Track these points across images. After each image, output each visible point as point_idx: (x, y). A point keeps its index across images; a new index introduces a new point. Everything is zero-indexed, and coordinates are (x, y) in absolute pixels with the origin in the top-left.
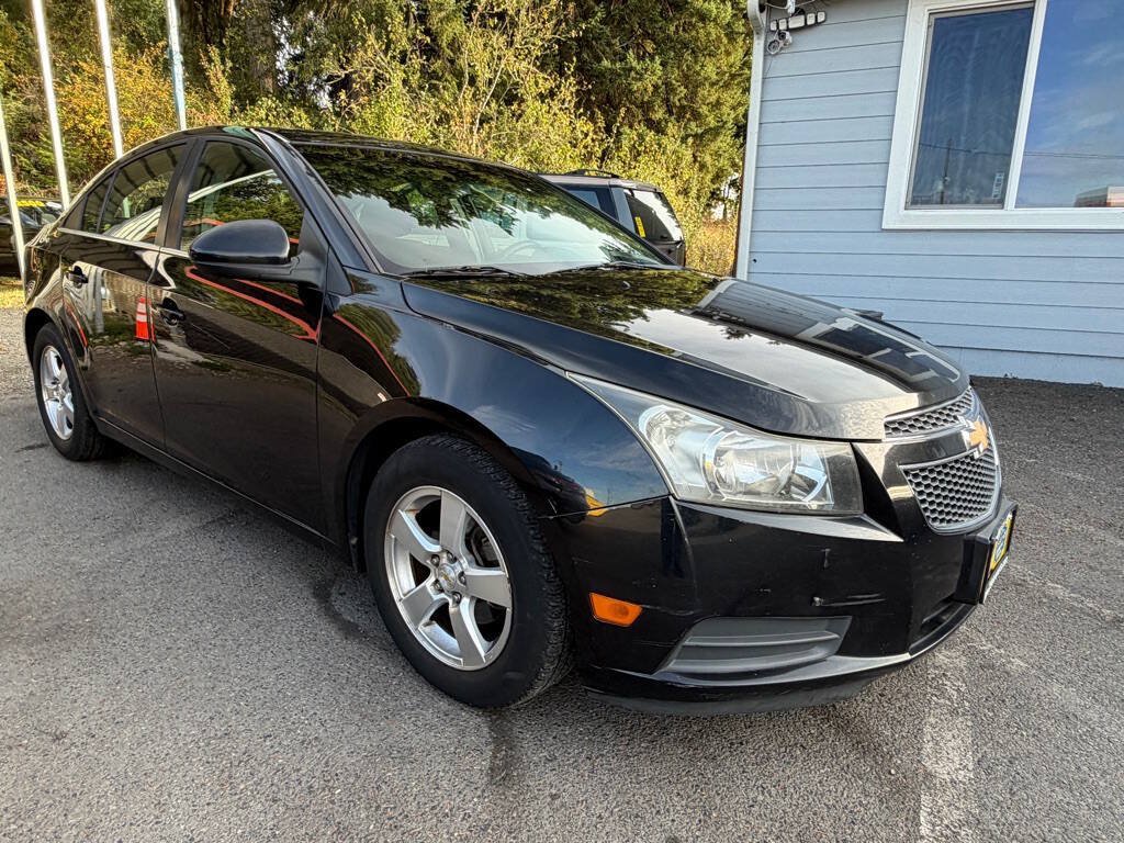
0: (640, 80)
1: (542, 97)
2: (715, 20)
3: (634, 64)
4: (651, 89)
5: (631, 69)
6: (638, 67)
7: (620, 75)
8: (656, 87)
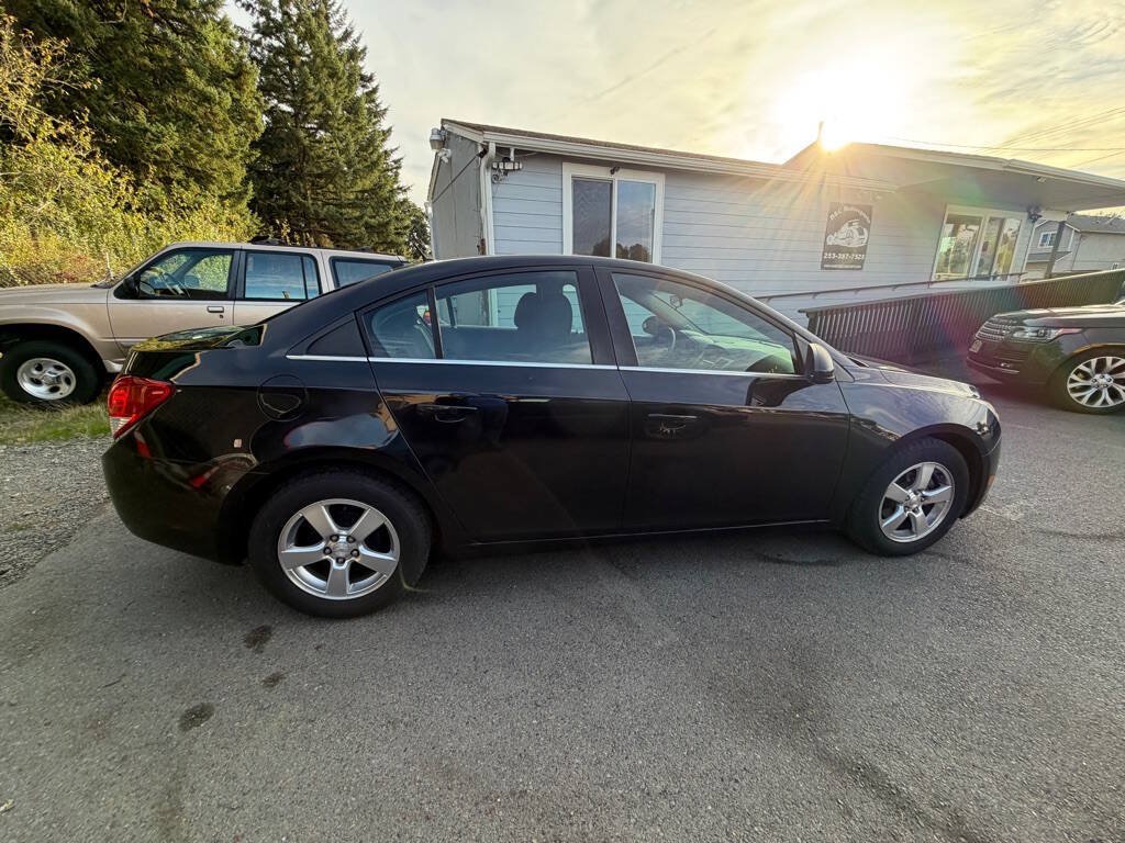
0: (159, 142)
1: (51, 139)
2: (219, 104)
3: (148, 125)
4: (171, 152)
5: (146, 130)
6: (154, 130)
7: (134, 134)
8: (176, 152)
